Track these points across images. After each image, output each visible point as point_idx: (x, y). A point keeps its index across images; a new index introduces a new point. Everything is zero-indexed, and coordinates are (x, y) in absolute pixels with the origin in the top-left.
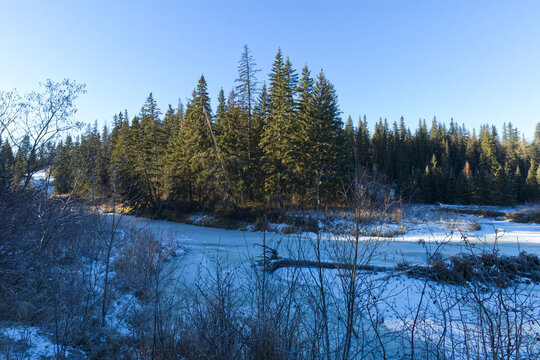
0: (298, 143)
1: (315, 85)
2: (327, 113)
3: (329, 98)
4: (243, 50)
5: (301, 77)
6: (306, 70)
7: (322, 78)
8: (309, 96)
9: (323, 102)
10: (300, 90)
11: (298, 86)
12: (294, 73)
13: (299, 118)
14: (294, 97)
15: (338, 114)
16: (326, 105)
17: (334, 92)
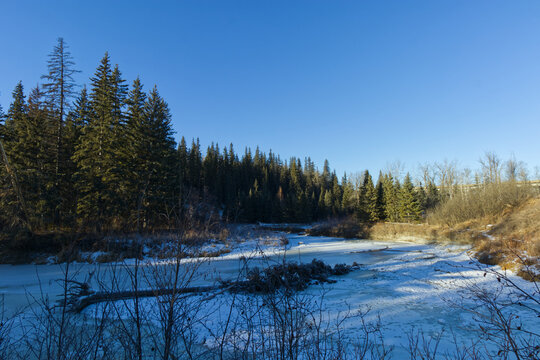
0: (124, 160)
1: (147, 100)
2: (159, 130)
3: (163, 116)
4: (57, 44)
5: (131, 89)
6: (138, 83)
7: (155, 95)
8: (141, 110)
9: (155, 120)
10: (129, 103)
11: (128, 97)
12: (123, 84)
13: (127, 133)
14: (122, 109)
15: (172, 133)
16: (158, 123)
17: (168, 110)
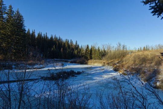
0: (5, 35)
1: (14, 14)
2: (19, 25)
3: (21, 20)
5: (8, 8)
6: (11, 7)
7: (18, 12)
8: (12, 17)
9: (18, 21)
10: (7, 13)
11: (6, 11)
12: (4, 6)
13: (6, 25)
14: (4, 16)
15: (24, 27)
16: (19, 23)
17: (23, 19)
